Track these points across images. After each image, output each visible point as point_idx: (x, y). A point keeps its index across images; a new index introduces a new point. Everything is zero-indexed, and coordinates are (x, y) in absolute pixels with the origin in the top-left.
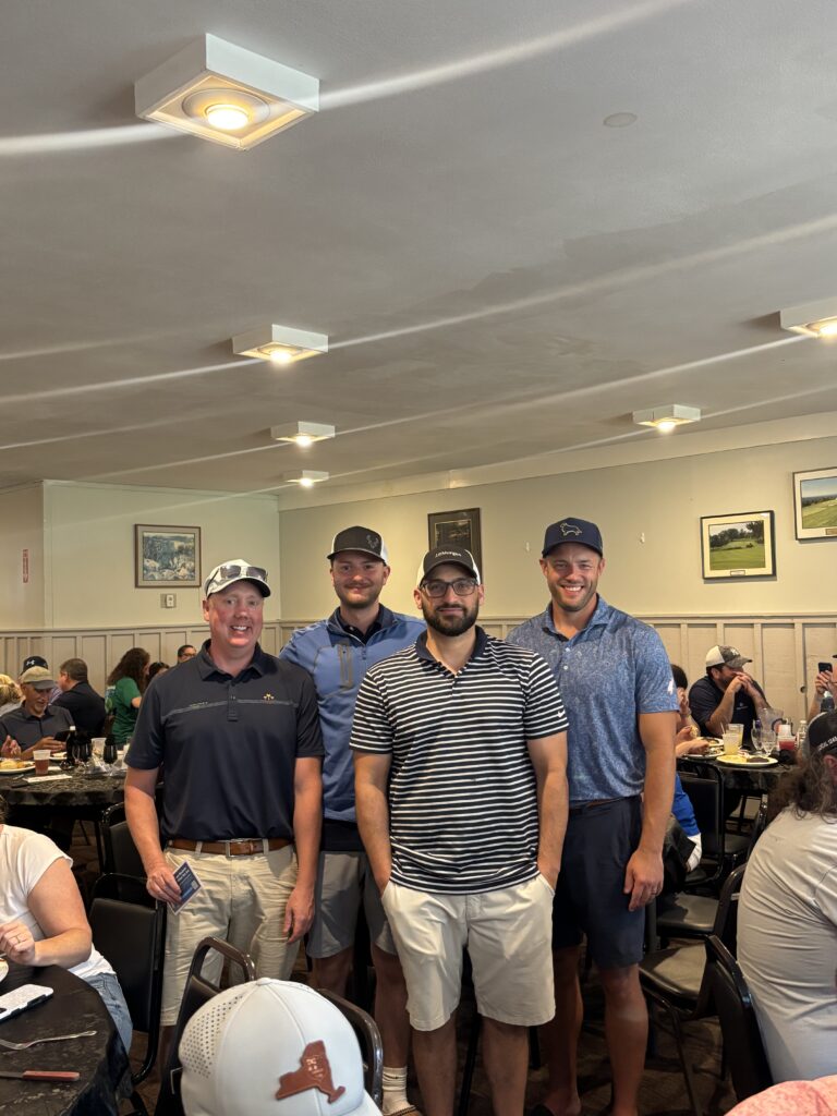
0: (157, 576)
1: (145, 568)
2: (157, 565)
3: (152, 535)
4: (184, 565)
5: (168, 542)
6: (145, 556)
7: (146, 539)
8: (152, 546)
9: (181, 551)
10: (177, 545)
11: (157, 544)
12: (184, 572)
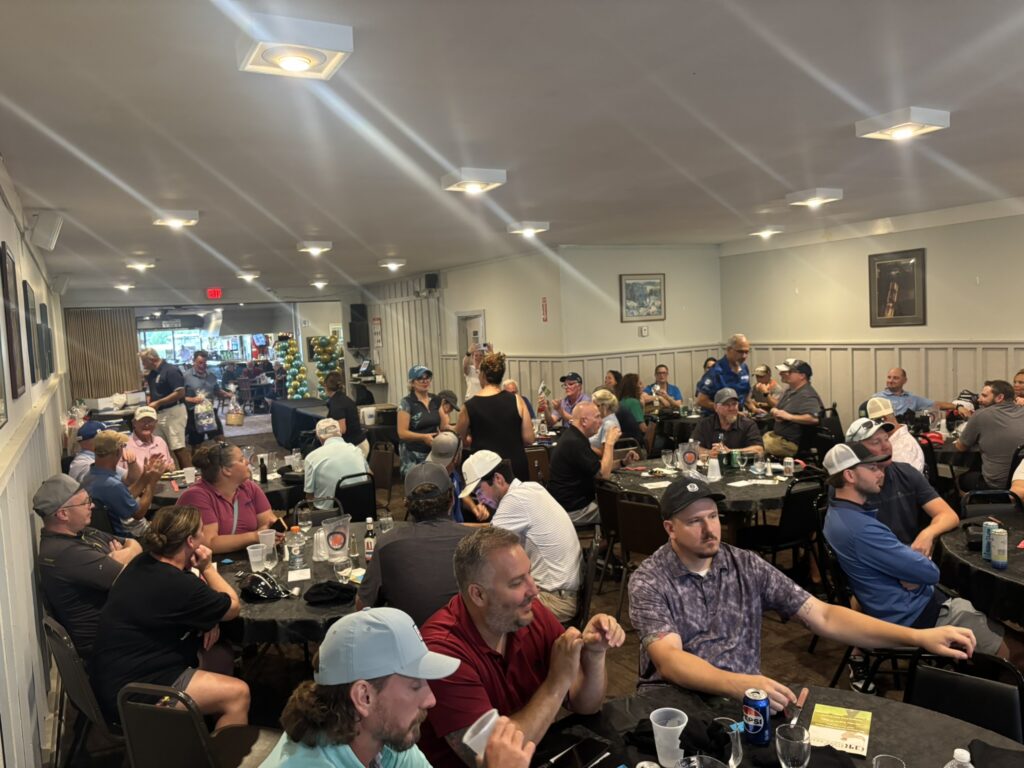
0: (636, 313)
1: (627, 308)
2: (635, 304)
3: (631, 282)
4: (653, 304)
5: (642, 287)
6: (627, 299)
7: (628, 285)
8: (632, 291)
9: (652, 293)
10: (649, 288)
11: (635, 289)
12: (654, 309)
